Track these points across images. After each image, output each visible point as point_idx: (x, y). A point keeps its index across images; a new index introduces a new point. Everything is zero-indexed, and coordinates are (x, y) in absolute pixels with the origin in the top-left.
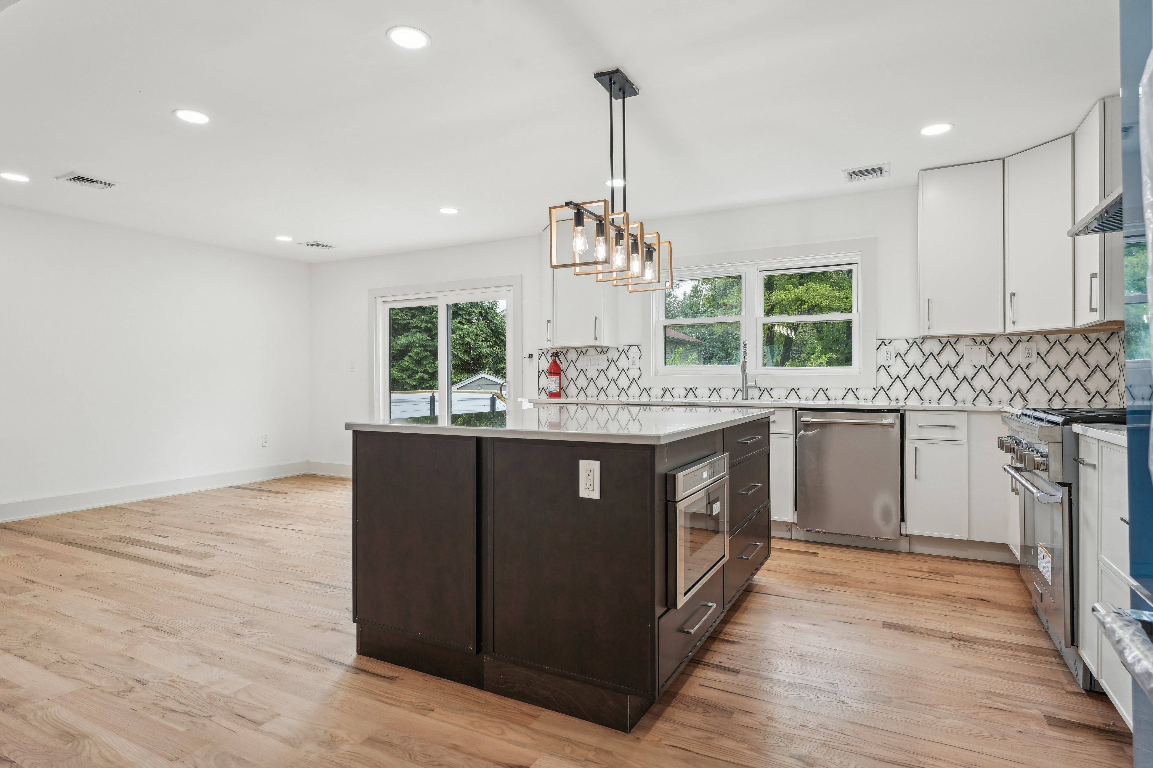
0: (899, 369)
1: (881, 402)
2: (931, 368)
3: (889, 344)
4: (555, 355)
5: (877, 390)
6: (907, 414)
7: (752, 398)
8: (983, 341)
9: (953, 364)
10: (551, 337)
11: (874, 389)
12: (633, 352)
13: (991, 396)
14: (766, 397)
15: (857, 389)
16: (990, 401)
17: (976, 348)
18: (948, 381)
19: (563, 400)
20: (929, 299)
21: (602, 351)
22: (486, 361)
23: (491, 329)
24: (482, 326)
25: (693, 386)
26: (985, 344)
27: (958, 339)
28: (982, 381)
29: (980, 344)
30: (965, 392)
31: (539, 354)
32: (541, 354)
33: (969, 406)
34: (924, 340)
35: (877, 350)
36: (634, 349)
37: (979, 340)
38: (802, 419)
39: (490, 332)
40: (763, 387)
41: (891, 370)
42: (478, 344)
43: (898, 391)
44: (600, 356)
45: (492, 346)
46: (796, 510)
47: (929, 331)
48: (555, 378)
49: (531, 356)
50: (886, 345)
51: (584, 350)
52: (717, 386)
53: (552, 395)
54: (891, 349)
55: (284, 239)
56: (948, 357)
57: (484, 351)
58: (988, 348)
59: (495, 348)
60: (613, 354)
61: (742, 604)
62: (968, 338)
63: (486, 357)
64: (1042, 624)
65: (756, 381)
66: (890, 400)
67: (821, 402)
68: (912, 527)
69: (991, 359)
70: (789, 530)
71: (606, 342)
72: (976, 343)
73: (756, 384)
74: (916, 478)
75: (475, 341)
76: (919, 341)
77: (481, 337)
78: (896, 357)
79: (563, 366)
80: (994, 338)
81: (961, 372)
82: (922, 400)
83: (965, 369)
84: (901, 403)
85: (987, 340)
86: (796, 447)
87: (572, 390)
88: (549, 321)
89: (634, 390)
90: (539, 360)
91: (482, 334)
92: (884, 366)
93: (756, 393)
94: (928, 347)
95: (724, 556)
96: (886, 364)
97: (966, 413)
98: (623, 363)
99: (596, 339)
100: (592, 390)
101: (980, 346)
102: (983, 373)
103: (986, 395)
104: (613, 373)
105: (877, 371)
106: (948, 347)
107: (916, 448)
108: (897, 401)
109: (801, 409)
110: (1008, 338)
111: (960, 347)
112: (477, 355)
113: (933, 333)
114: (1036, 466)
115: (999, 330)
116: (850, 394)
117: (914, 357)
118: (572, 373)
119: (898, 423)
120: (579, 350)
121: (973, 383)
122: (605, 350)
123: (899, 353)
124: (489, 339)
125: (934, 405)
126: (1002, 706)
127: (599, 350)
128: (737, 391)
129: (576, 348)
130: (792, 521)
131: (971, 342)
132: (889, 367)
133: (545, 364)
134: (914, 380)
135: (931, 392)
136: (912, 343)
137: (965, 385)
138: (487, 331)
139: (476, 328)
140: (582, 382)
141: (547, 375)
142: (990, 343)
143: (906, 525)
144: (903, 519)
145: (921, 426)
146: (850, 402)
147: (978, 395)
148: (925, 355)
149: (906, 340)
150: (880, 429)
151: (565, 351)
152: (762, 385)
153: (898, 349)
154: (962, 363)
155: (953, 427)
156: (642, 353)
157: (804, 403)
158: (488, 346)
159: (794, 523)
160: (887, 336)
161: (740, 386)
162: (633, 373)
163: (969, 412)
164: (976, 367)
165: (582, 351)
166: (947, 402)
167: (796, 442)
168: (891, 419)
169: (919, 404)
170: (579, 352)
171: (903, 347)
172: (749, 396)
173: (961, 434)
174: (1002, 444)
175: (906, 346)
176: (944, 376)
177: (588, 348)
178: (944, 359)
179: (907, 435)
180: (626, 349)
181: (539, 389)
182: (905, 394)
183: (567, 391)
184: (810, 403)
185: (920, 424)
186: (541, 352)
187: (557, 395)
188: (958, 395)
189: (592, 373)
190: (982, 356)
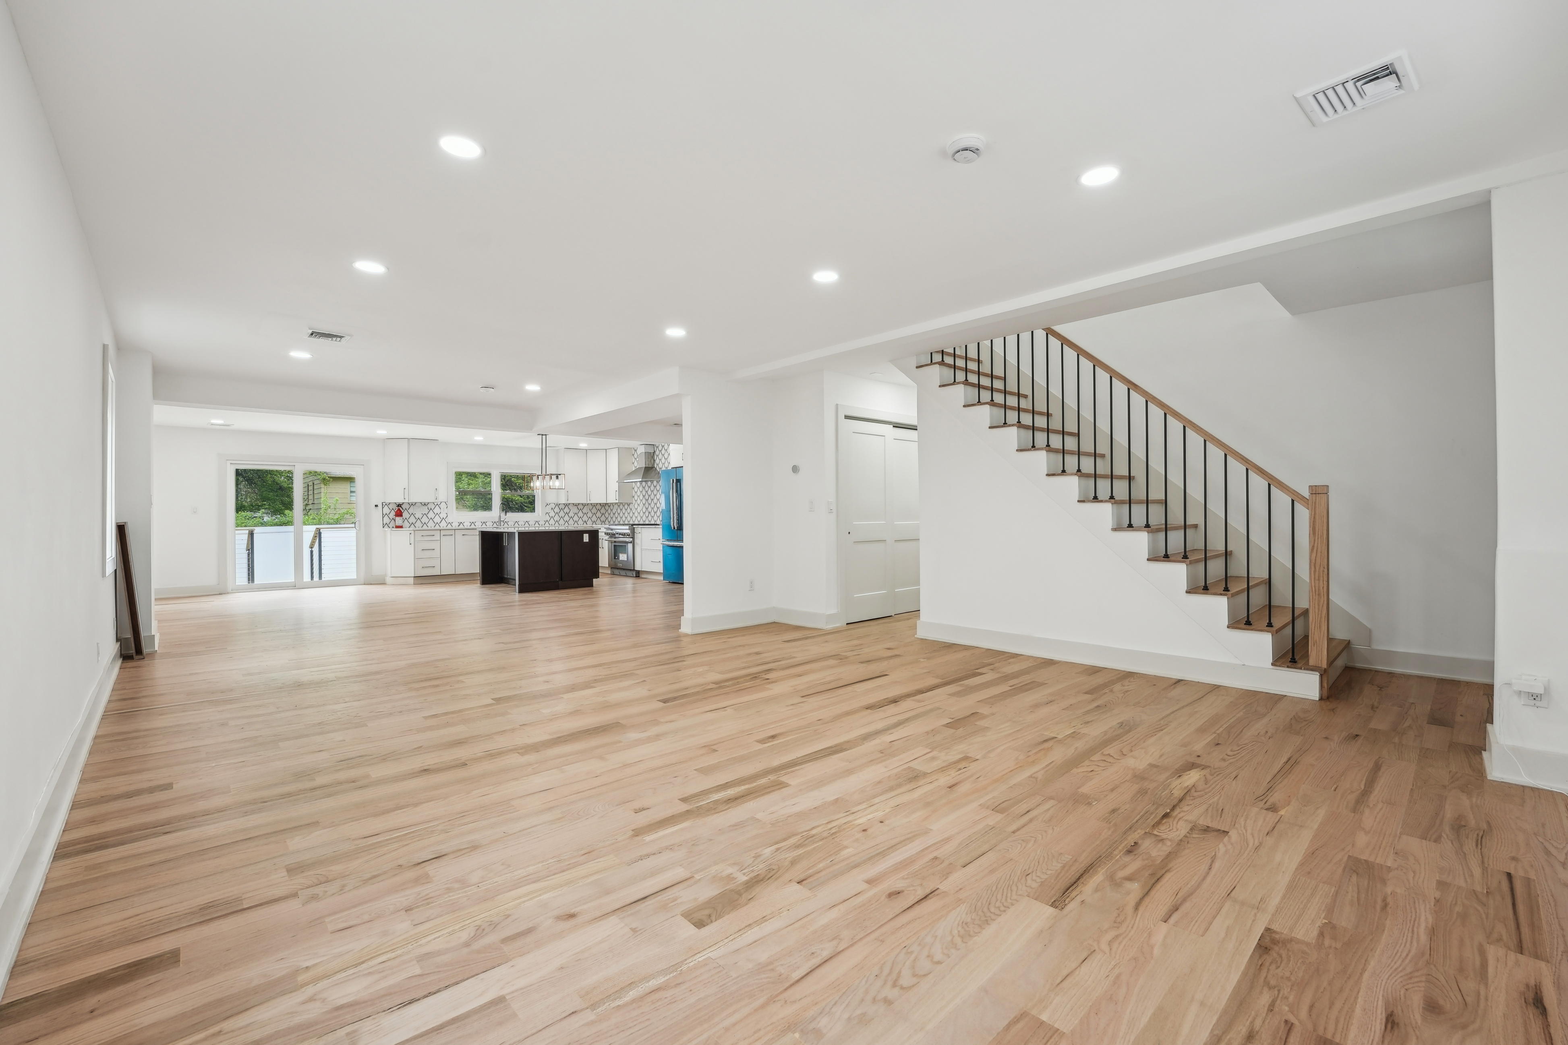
0: (552, 514)
2: (562, 514)
3: (549, 505)
4: (398, 506)
9: (567, 512)
10: (406, 497)
11: (546, 523)
12: (443, 505)
13: (578, 523)
14: (506, 525)
15: (539, 523)
17: (574, 507)
18: (567, 518)
25: (474, 521)
32: (384, 505)
35: (546, 507)
36: (443, 504)
44: (424, 507)
48: (400, 518)
49: (376, 506)
52: (485, 521)
54: (550, 507)
60: (430, 506)
67: (526, 528)
71: (429, 500)
73: (502, 519)
76: (558, 505)
78: (551, 510)
81: (570, 515)
87: (406, 524)
88: (405, 489)
89: (443, 524)
90: (383, 508)
92: (547, 513)
98: (437, 510)
100: (418, 524)
104: (431, 515)
105: (546, 515)
116: (537, 525)
117: (557, 510)
118: (407, 515)
122: (426, 504)
127: (423, 504)
128: (493, 523)
129: (410, 503)
132: (549, 513)
133: (389, 510)
134: (557, 518)
135: (562, 522)
136: (556, 505)
137: (571, 519)
140: (412, 520)
141: (390, 516)
147: (575, 523)
148: (560, 509)
149: (554, 504)
151: (403, 504)
152: (504, 520)
154: (570, 512)
156: (448, 506)
160: (549, 502)
162: (443, 515)
164: (574, 514)
165: (412, 505)
171: (553, 506)
176: (566, 516)
177: (416, 503)
178: (565, 511)
180: (439, 504)
181: (383, 524)
186: (384, 504)
189: (418, 515)
190: (575, 510)
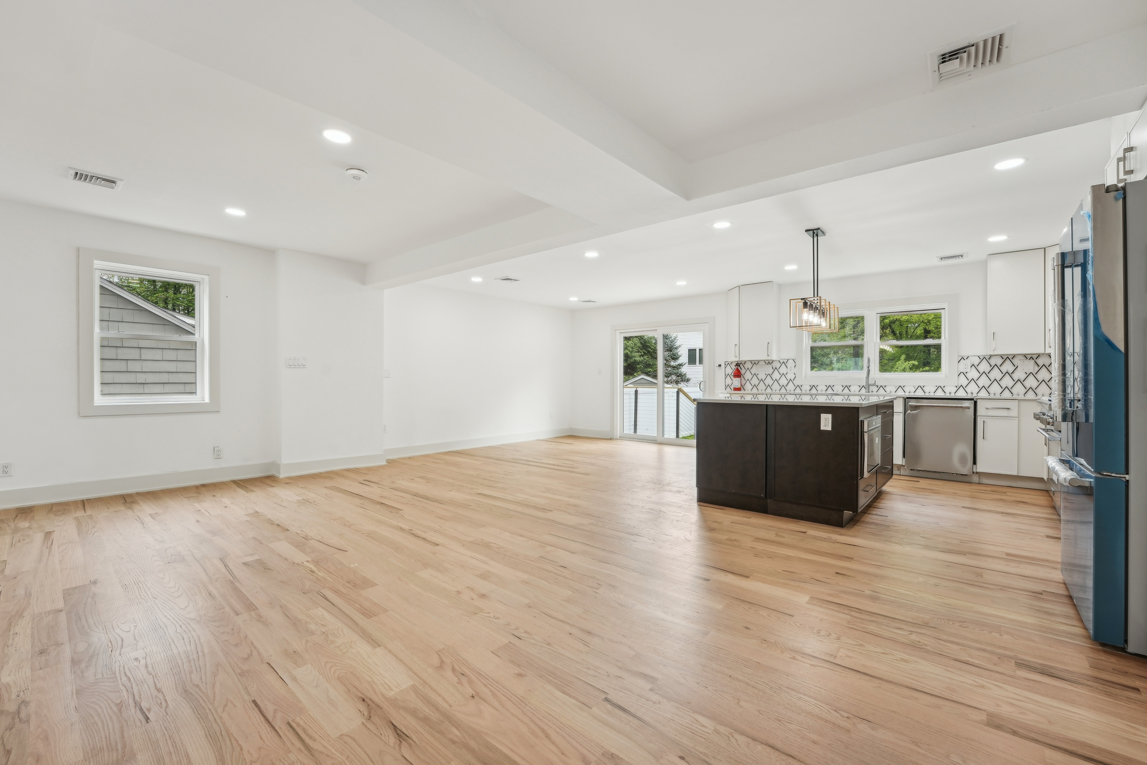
0: (973, 374)
1: (961, 394)
2: (996, 374)
3: (967, 359)
4: (738, 365)
5: (958, 387)
6: (978, 401)
7: (872, 392)
8: (1031, 357)
9: (1010, 371)
10: (737, 354)
11: (956, 386)
12: (791, 364)
13: (1037, 391)
15: (944, 386)
16: (1036, 394)
17: (1027, 361)
18: (1007, 381)
19: (742, 392)
20: (994, 333)
21: (769, 363)
22: (638, 366)
23: (641, 343)
24: (636, 342)
25: (831, 384)
26: (1033, 359)
27: (1014, 356)
28: (1031, 382)
29: (1030, 359)
30: (1019, 389)
31: (725, 364)
32: (727, 364)
33: (1021, 397)
34: (991, 357)
35: (958, 362)
36: (791, 362)
37: (1029, 357)
38: (909, 404)
39: (641, 345)
40: (879, 385)
41: (967, 375)
42: (633, 354)
43: (973, 389)
44: (767, 366)
45: (642, 356)
46: (904, 457)
47: (994, 352)
48: (738, 379)
49: (720, 366)
50: (964, 360)
51: (756, 362)
52: (848, 384)
53: (736, 389)
54: (968, 362)
55: (574, 299)
56: (1008, 367)
57: (638, 359)
58: (1035, 362)
59: (645, 357)
60: (775, 365)
61: (876, 501)
62: (1022, 356)
63: (638, 363)
64: (1057, 511)
65: (875, 381)
66: (967, 393)
67: (919, 393)
68: (981, 467)
69: (1037, 369)
70: (899, 469)
71: (774, 357)
72: (1027, 358)
73: (875, 383)
74: (984, 438)
75: (631, 352)
76: (987, 358)
77: (635, 350)
78: (971, 367)
79: (743, 371)
80: (1039, 355)
81: (1016, 376)
82: (989, 394)
83: (1019, 375)
84: (975, 395)
85: (1035, 357)
86: (905, 421)
87: (748, 386)
88: (736, 345)
89: (791, 387)
90: (725, 368)
91: (636, 347)
92: (963, 372)
93: (875, 389)
94: (993, 361)
95: (879, 464)
96: (964, 371)
97: (1017, 400)
98: (783, 370)
99: (768, 356)
100: (762, 386)
101: (1030, 361)
102: (1031, 377)
103: (1034, 391)
104: (776, 376)
105: (959, 376)
106: (1007, 361)
107: (984, 421)
108: (972, 394)
109: (908, 398)
110: (1049, 355)
111: (1015, 361)
112: (632, 362)
113: (996, 353)
114: (1048, 423)
115: (1041, 351)
116: (940, 389)
117: (984, 367)
118: (748, 376)
119: (972, 406)
120: (753, 362)
121: (1025, 383)
122: (771, 362)
123: (973, 365)
124: (640, 351)
125: (998, 396)
126: (1024, 532)
127: (767, 362)
128: (861, 387)
129: (751, 361)
130: (901, 464)
131: (1024, 358)
132: (966, 373)
133: (730, 370)
134: (984, 381)
135: (995, 389)
136: (983, 358)
137: (1019, 384)
138: (639, 345)
139: (632, 343)
140: (755, 381)
141: (732, 377)
142: (1036, 359)
143: (976, 466)
144: (975, 463)
145: (987, 408)
146: (940, 394)
147: (1028, 391)
148: (991, 366)
149: (979, 357)
150: (960, 409)
151: (743, 363)
152: (879, 383)
153: (973, 362)
154: (1017, 371)
155: (1009, 408)
156: (796, 364)
157: (907, 395)
158: (640, 356)
159: (902, 465)
160: (965, 354)
161: (864, 384)
162: (790, 376)
163: (1019, 400)
164: (1026, 374)
165: (755, 363)
166: (1007, 394)
167: (905, 417)
168: (967, 404)
169: (988, 396)
170: (753, 363)
171: (976, 361)
172: (870, 391)
173: (1014, 413)
174: (1037, 417)
175: (979, 360)
176: (1004, 379)
177: (759, 361)
178: (1004, 369)
179: (978, 413)
180: (785, 361)
181: (725, 386)
182: (977, 389)
183: (745, 387)
184: (912, 395)
185: (986, 407)
186: (727, 363)
187: (738, 389)
188: (1014, 390)
189: (762, 376)
190: (1030, 367)
